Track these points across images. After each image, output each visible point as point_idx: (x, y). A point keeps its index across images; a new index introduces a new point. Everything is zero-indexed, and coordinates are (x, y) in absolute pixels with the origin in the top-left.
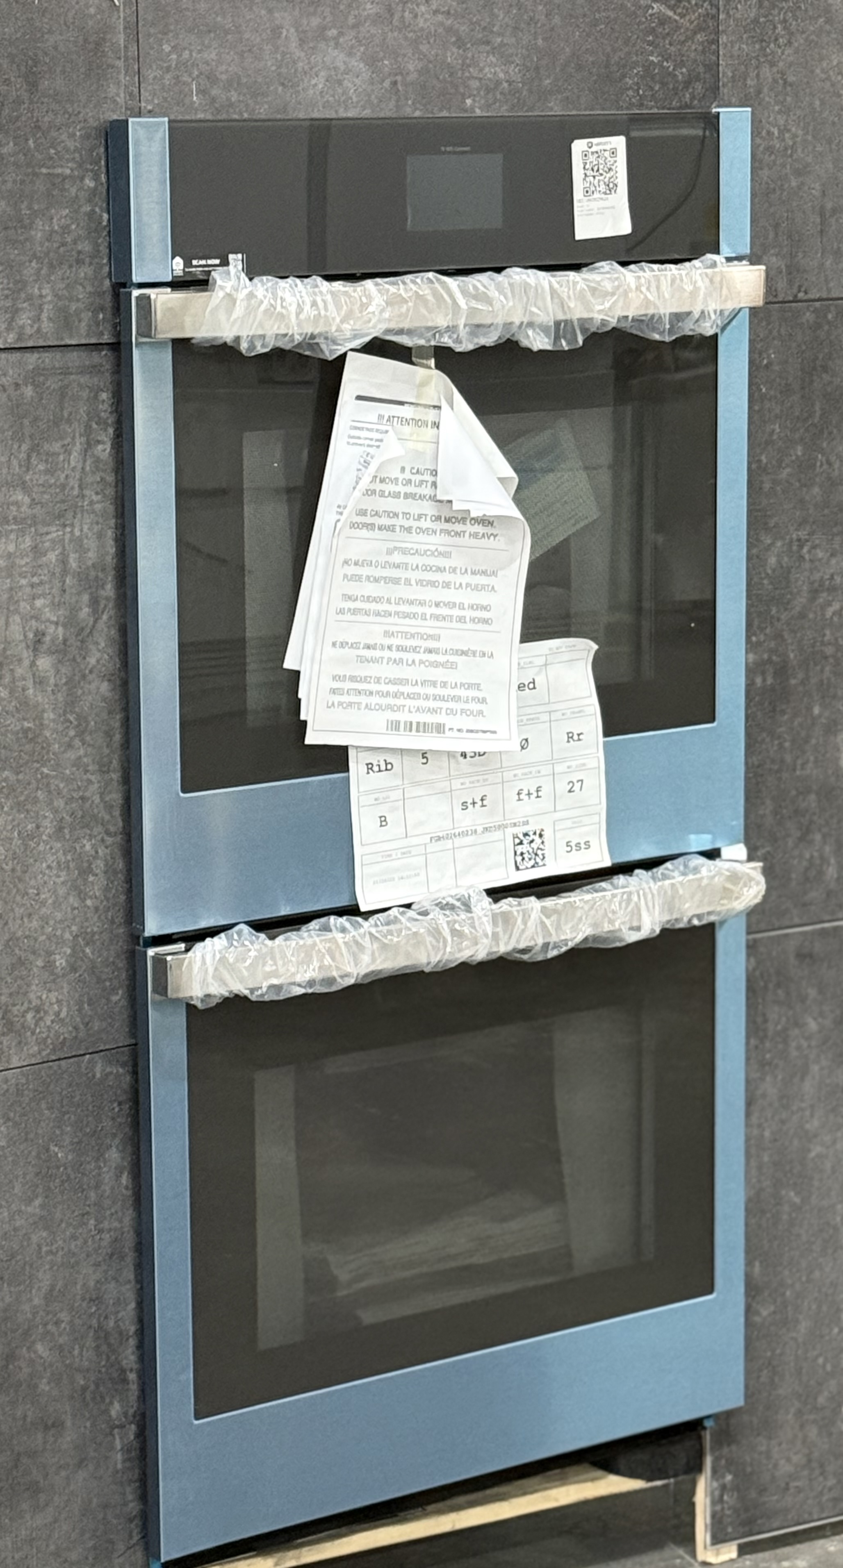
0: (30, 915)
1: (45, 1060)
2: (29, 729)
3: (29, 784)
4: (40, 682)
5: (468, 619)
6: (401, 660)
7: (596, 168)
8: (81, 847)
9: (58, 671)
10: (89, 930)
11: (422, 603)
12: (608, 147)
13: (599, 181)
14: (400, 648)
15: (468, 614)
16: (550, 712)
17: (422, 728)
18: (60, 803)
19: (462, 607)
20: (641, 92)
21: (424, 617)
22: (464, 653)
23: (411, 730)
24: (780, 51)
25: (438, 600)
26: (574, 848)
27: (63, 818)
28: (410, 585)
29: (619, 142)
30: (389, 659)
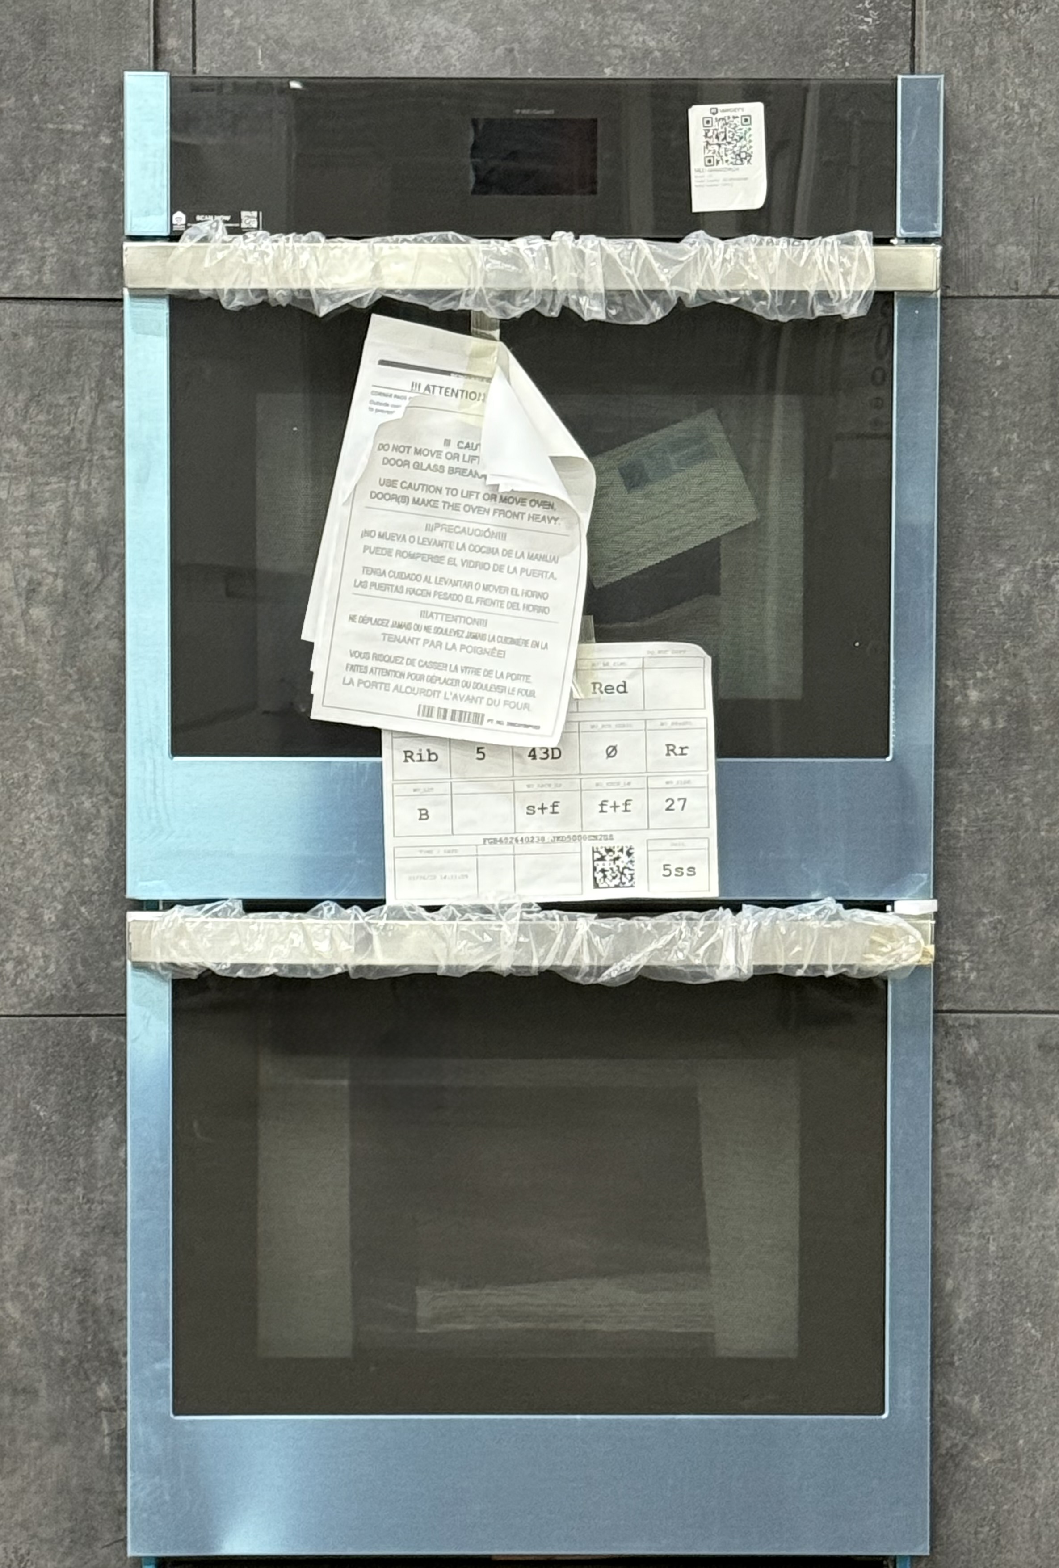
0: (13, 864)
1: (27, 1013)
2: (21, 677)
3: (17, 731)
4: (34, 631)
5: (521, 606)
6: (440, 644)
7: (722, 136)
8: (78, 804)
9: (56, 623)
10: (87, 889)
11: (467, 585)
12: (739, 114)
13: (726, 150)
14: (439, 631)
15: (522, 600)
16: (646, 720)
17: (459, 716)
18: (55, 756)
19: (514, 592)
20: (847, 64)
21: (469, 599)
22: (514, 642)
23: (445, 717)
24: (1021, 17)
25: (487, 583)
26: (674, 872)
27: (57, 770)
28: (454, 564)
29: (756, 110)
30: (426, 641)
